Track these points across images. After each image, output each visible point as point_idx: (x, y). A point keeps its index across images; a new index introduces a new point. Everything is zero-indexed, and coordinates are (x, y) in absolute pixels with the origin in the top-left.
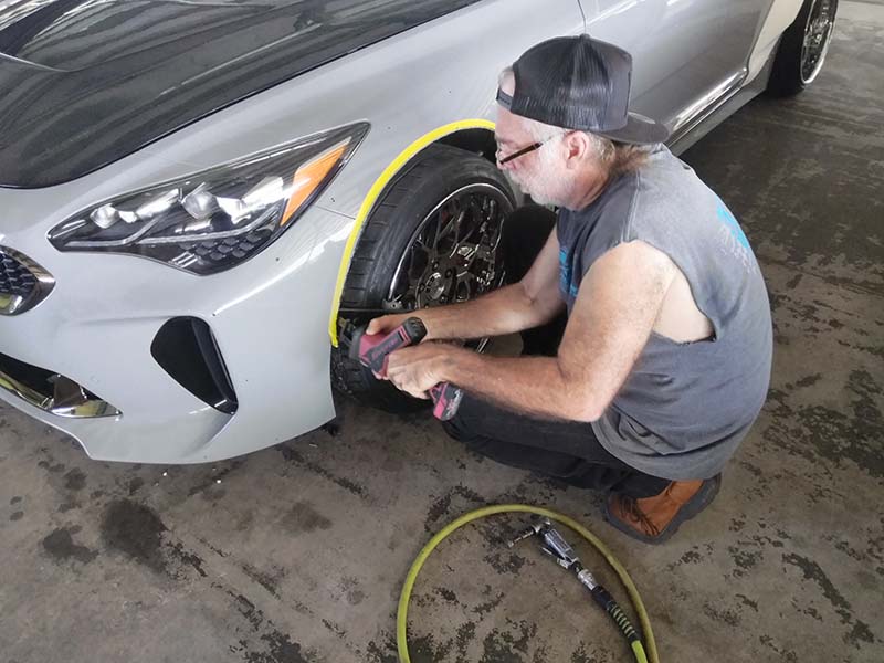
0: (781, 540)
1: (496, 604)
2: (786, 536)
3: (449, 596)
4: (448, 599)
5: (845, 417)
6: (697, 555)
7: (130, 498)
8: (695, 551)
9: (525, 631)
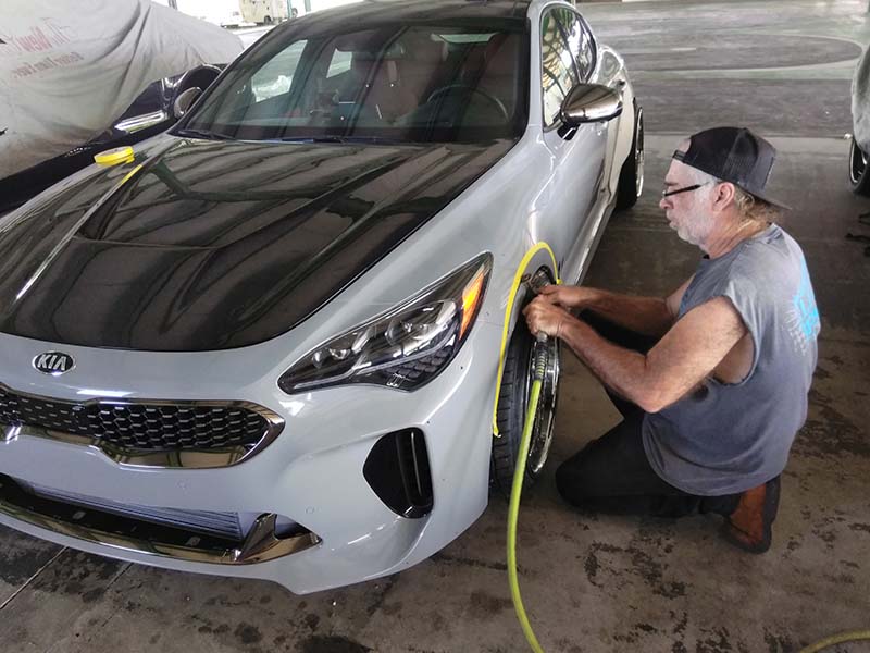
0: (841, 516)
1: (685, 622)
2: (842, 513)
3: (648, 628)
4: (648, 630)
5: (821, 424)
6: (796, 543)
7: (315, 634)
8: (793, 541)
9: (721, 634)
